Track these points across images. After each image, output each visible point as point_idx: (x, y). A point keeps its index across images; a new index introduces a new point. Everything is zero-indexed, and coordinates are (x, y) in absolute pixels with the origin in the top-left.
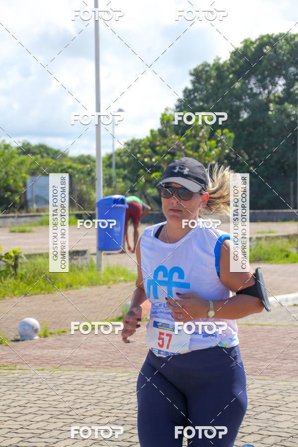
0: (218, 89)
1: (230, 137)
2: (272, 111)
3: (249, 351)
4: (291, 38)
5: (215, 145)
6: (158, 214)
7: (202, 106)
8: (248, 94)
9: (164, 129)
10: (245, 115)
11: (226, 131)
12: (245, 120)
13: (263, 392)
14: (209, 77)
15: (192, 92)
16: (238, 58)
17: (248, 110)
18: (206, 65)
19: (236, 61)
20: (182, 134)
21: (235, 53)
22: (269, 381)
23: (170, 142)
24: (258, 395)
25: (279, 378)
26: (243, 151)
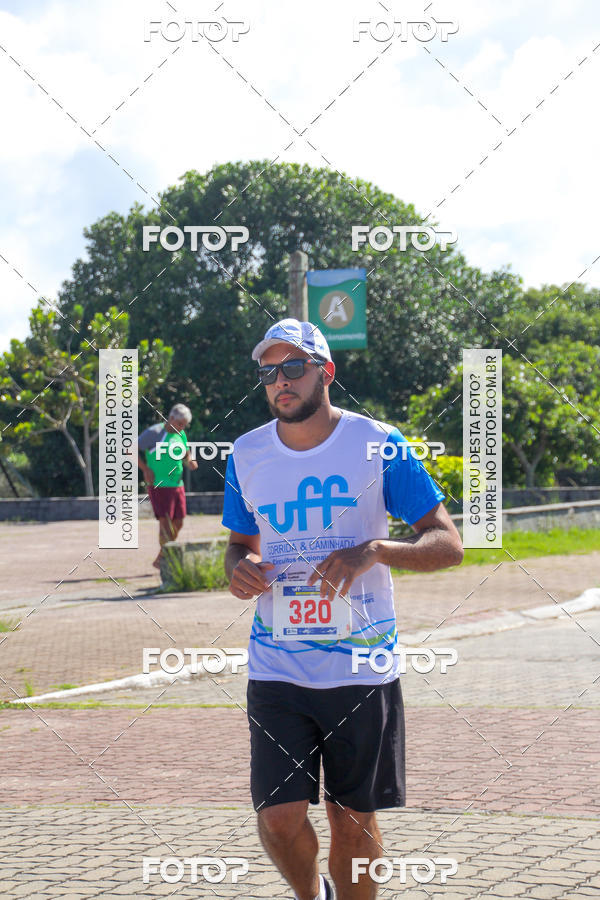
0: (141, 264)
1: (166, 353)
2: (243, 305)
3: (203, 757)
4: (272, 172)
5: (138, 369)
6: (28, 502)
7: (111, 295)
8: (197, 274)
9: (38, 338)
10: (192, 313)
11: (158, 342)
12: (194, 322)
13: (230, 831)
14: (122, 242)
15: (90, 270)
16: (175, 205)
17: (198, 304)
18: (115, 218)
19: (172, 213)
20: (75, 350)
21: (169, 197)
23: (49, 364)
24: (219, 838)
26: (190, 381)
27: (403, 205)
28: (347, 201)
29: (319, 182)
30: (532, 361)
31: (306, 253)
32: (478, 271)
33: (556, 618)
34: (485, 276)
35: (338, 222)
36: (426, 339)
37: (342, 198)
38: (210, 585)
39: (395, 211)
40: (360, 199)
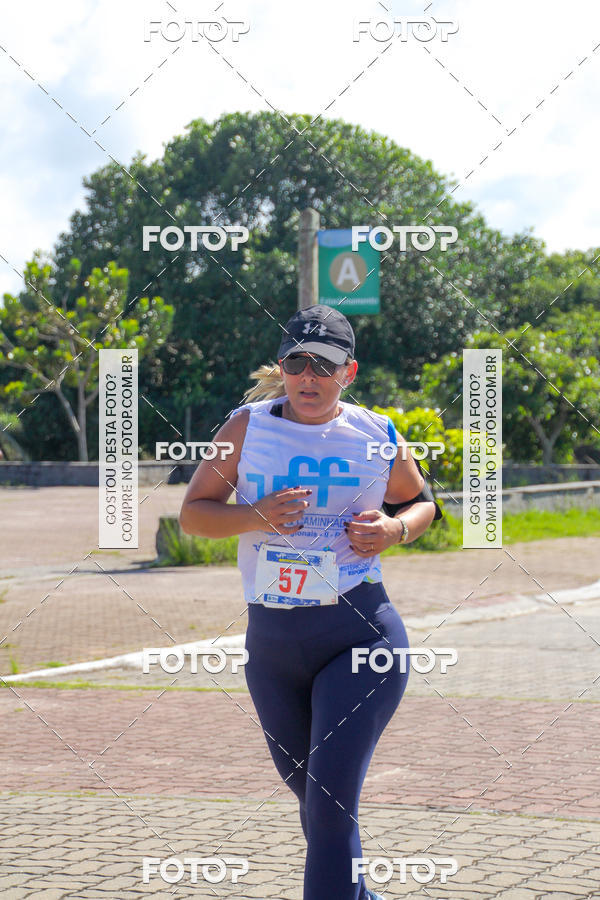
0: (142, 217)
1: (166, 312)
2: (248, 264)
3: (197, 745)
4: (283, 122)
5: (137, 329)
6: (18, 467)
7: (110, 250)
9: (33, 293)
10: (196, 271)
11: (158, 300)
12: (196, 281)
13: (223, 825)
14: (123, 193)
15: (89, 222)
16: (180, 156)
17: (202, 261)
18: (116, 168)
19: (177, 164)
20: (71, 306)
21: (174, 147)
22: (235, 804)
23: (44, 320)
24: (211, 832)
25: (256, 797)
26: (192, 342)
27: (420, 162)
28: (360, 155)
29: (331, 135)
30: (553, 330)
31: (317, 210)
32: (498, 233)
33: (571, 604)
34: (506, 239)
35: (351, 178)
36: (441, 304)
37: (356, 153)
38: (208, 559)
39: (412, 167)
40: (375, 154)
